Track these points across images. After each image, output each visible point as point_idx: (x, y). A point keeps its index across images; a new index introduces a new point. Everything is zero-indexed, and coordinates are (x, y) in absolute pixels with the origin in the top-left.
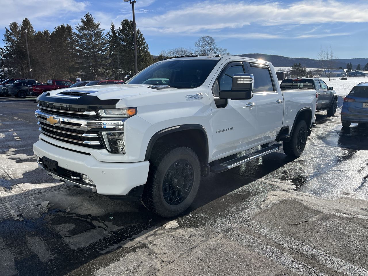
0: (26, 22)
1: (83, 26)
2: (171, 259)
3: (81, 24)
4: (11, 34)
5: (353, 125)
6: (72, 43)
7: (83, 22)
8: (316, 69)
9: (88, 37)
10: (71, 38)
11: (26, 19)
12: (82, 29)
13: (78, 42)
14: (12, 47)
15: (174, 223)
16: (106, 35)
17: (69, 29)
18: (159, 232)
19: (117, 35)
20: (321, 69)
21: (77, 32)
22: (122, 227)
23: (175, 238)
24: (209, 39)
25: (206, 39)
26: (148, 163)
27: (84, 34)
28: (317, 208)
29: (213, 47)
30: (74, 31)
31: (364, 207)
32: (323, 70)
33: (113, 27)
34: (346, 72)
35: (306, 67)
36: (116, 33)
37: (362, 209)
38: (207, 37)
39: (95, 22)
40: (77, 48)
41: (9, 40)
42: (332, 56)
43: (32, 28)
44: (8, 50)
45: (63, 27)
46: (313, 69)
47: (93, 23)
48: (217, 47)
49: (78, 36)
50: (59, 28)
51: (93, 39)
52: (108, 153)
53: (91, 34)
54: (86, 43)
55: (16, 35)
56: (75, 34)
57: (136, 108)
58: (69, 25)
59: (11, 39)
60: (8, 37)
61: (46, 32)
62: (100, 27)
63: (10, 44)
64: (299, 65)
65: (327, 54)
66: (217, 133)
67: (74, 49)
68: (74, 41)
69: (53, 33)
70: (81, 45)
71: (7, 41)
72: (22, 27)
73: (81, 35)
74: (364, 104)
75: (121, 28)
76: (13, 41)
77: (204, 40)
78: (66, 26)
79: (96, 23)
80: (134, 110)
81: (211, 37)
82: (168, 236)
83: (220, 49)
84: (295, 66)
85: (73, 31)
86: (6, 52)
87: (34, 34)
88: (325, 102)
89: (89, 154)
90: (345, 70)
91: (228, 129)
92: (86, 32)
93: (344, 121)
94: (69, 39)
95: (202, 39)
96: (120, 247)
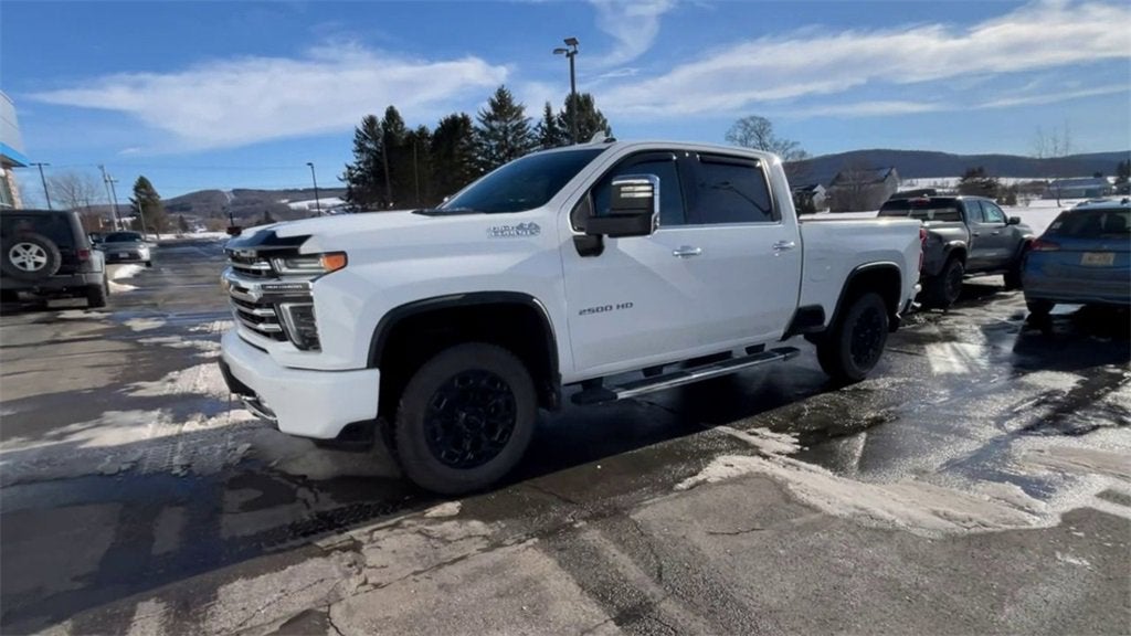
0: (392, 114)
1: (492, 113)
2: (384, 579)
3: (489, 109)
4: (366, 138)
5: (1059, 309)
6: (472, 147)
7: (493, 104)
8: (1030, 180)
9: (501, 133)
10: (470, 139)
11: (392, 108)
12: (489, 118)
13: (481, 145)
14: (366, 163)
15: (452, 507)
16: (535, 129)
17: (465, 120)
18: (407, 522)
19: (556, 126)
20: (1044, 180)
21: (481, 126)
22: (344, 505)
23: (428, 537)
24: (757, 122)
25: (752, 123)
26: (375, 374)
27: (492, 129)
28: (813, 500)
29: (767, 140)
30: (475, 123)
31: (942, 509)
32: (1051, 181)
33: (548, 110)
34: (1115, 184)
35: (998, 177)
36: (554, 123)
37: (936, 513)
38: (753, 118)
39: (516, 103)
40: (480, 158)
41: (361, 149)
42: (1067, 145)
43: (402, 123)
44: (360, 169)
45: (454, 118)
46: (1021, 180)
47: (511, 107)
48: (776, 139)
49: (482, 133)
50: (446, 121)
51: (510, 138)
52: (296, 350)
53: (506, 128)
54: (497, 146)
55: (375, 139)
56: (476, 129)
57: (343, 253)
58: (466, 113)
59: (366, 148)
60: (360, 145)
61: (422, 131)
62: (524, 114)
63: (364, 157)
64: (980, 172)
65: (1055, 141)
66: (581, 313)
67: (473, 159)
68: (475, 145)
69: (436, 132)
70: (486, 151)
71: (358, 151)
72: (384, 124)
73: (486, 129)
74: (1086, 255)
75: (564, 111)
76: (369, 150)
77: (747, 125)
78: (460, 116)
79: (516, 105)
80: (342, 257)
81: (762, 119)
82: (419, 532)
83: (782, 143)
84: (970, 174)
85: (473, 125)
86: (358, 172)
87: (404, 137)
88: (994, 254)
89: (264, 351)
90: (1111, 180)
91: (615, 307)
92: (495, 124)
93: (1032, 299)
94: (465, 141)
95: (742, 125)
96: (309, 543)
